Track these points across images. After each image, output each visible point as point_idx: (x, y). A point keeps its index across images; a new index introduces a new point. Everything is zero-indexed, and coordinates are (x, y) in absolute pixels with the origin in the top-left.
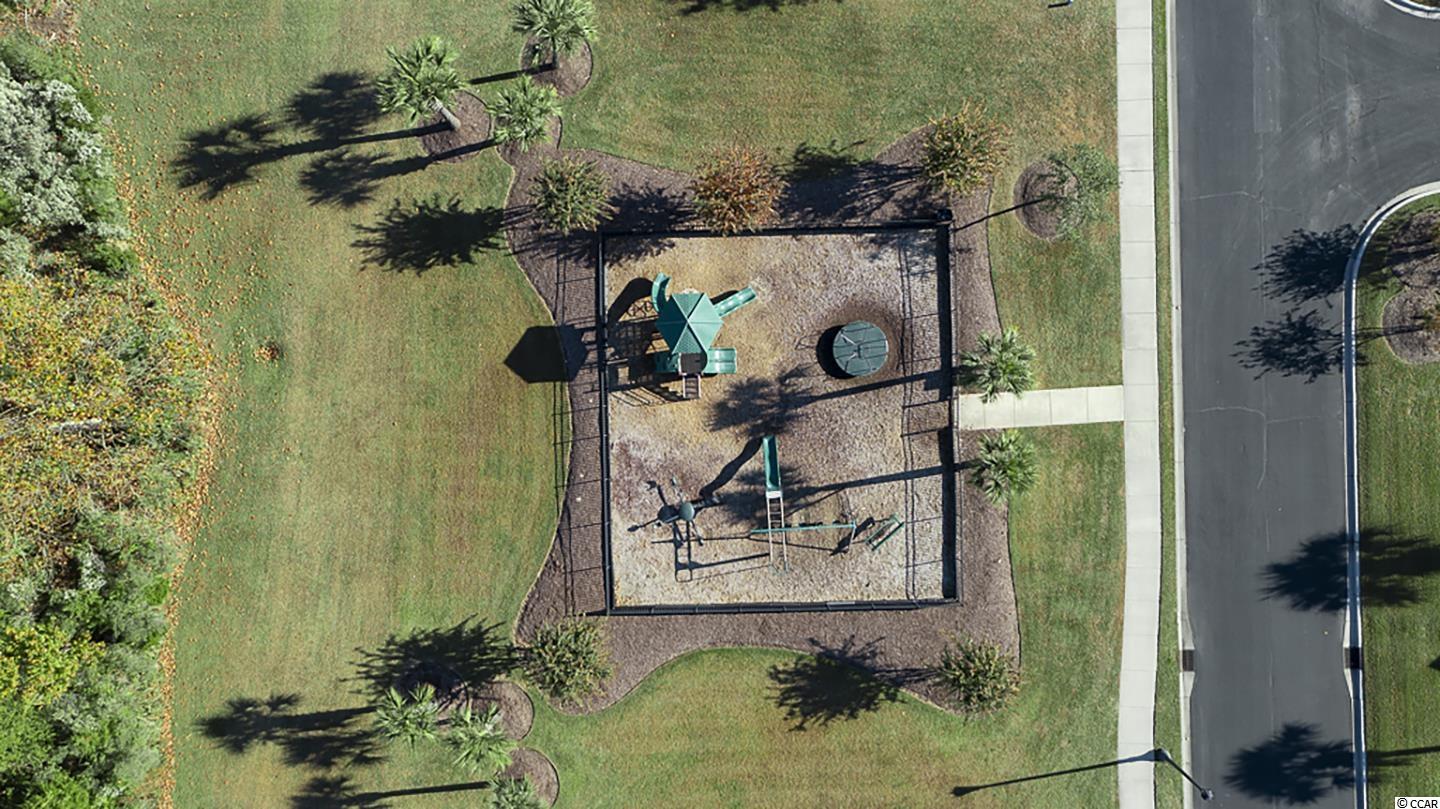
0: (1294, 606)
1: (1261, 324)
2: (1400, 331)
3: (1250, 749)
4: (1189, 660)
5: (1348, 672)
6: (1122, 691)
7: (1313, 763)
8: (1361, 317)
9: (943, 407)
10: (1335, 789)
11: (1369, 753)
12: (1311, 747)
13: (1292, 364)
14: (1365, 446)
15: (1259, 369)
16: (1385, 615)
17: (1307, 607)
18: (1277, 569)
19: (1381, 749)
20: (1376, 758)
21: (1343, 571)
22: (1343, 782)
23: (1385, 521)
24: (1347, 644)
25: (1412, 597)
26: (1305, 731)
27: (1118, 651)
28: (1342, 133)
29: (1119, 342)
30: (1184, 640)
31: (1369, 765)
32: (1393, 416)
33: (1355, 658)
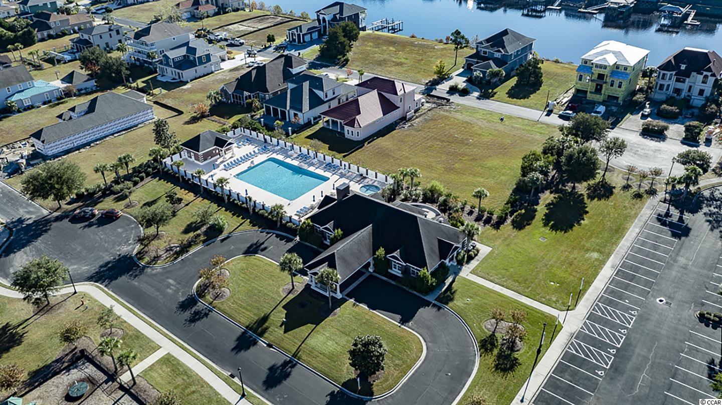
0: (246, 351)
1: (186, 318)
2: (216, 297)
3: (265, 379)
4: (232, 376)
5: (271, 349)
6: (220, 393)
7: (282, 370)
8: (206, 302)
9: (115, 383)
10: (293, 369)
11: (292, 356)
12: (278, 368)
13: (198, 319)
14: (230, 316)
15: (193, 324)
16: (266, 335)
17: (249, 348)
18: (233, 349)
19: (293, 353)
20: (295, 355)
21: (251, 337)
22: (293, 366)
23: (248, 323)
24: (265, 345)
25: (267, 328)
26: (274, 366)
27: (211, 387)
28: (173, 285)
29: (153, 342)
30: (227, 374)
31: (295, 358)
32: (230, 308)
33: (270, 346)
